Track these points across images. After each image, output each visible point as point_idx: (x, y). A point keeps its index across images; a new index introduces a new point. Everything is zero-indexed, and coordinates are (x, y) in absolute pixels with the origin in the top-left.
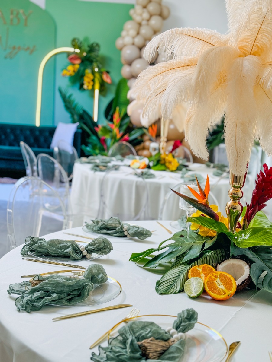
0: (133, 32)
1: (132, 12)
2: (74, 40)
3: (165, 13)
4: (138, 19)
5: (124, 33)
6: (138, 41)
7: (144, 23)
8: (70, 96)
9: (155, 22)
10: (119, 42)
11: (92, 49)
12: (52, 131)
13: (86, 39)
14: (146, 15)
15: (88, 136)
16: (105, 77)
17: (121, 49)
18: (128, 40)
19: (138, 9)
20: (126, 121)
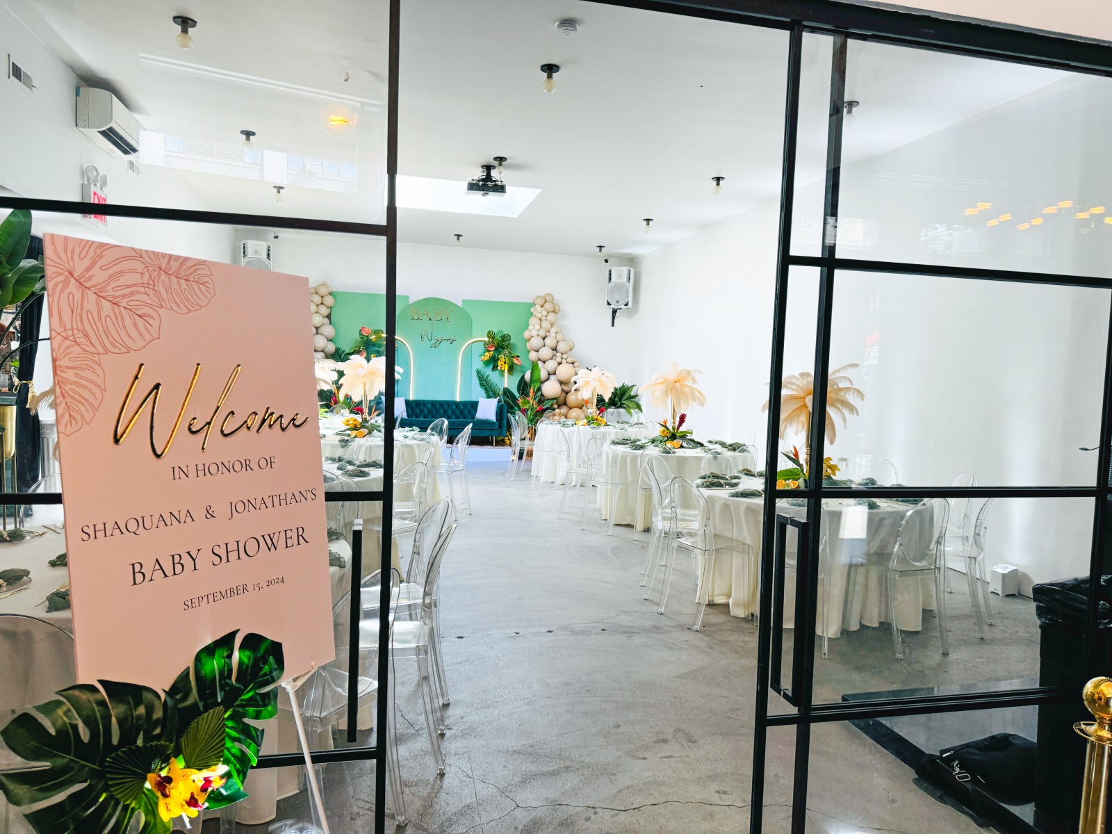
0: (537, 327)
1: (532, 310)
2: (489, 332)
3: (557, 309)
4: (539, 315)
5: (530, 327)
6: (542, 333)
7: (544, 318)
8: (488, 376)
9: (551, 317)
10: (527, 334)
11: (505, 338)
12: (474, 405)
13: (500, 332)
14: (545, 313)
15: (512, 408)
16: (515, 361)
17: (529, 340)
18: (534, 333)
19: (538, 307)
20: (539, 394)
